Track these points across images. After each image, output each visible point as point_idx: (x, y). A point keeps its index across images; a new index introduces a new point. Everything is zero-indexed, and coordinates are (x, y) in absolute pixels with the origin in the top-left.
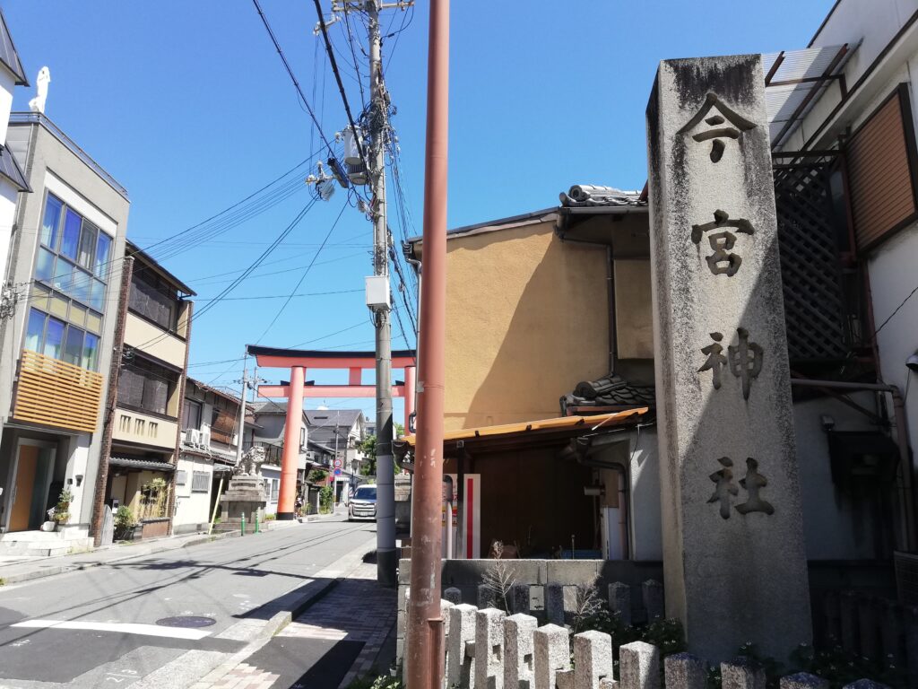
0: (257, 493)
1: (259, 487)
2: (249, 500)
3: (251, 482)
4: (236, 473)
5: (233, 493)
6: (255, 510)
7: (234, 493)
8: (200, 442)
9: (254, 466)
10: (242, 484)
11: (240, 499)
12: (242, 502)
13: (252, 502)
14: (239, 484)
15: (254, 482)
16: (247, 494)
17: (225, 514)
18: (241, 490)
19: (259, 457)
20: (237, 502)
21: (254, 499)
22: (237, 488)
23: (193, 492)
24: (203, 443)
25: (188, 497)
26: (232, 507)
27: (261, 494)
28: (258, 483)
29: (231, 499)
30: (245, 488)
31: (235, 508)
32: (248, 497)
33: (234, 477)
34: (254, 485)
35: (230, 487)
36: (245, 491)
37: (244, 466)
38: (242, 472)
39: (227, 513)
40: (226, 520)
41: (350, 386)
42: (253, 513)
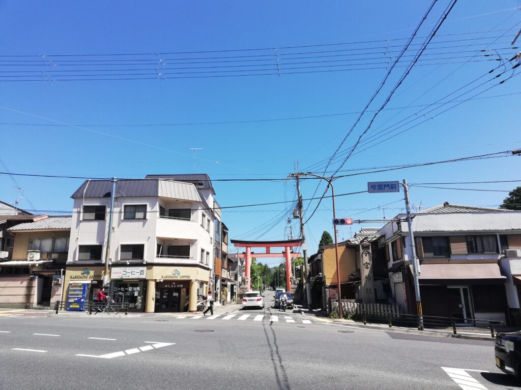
37: (243, 283)
41: (266, 253)
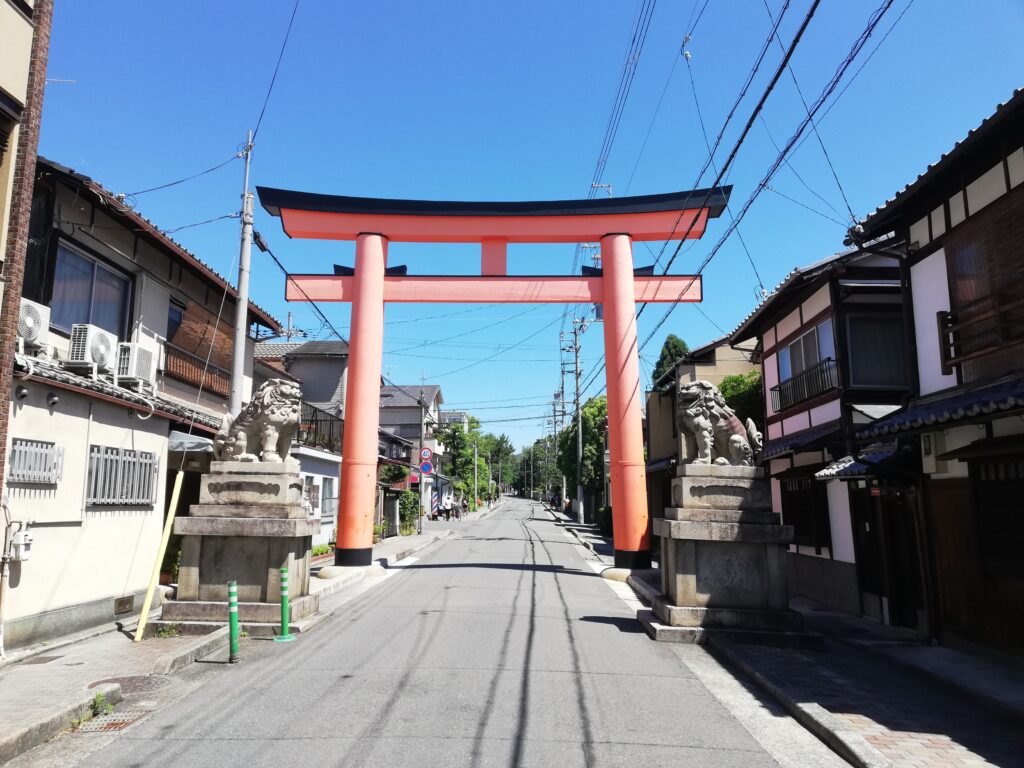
0: (282, 511)
1: (288, 495)
2: (258, 531)
3: (266, 480)
4: (221, 454)
5: (212, 514)
6: (280, 562)
7: (215, 511)
8: (123, 369)
9: (273, 435)
10: (238, 487)
11: (232, 531)
12: (240, 537)
13: (268, 540)
14: (230, 487)
15: (272, 480)
16: (255, 515)
17: (190, 575)
18: (237, 504)
19: (286, 410)
20: (225, 538)
21: (272, 530)
22: (225, 496)
23: (94, 507)
24: (132, 373)
25: (78, 524)
26: (210, 553)
27: (294, 513)
28: (285, 483)
29: (206, 528)
30: (248, 496)
31: (218, 556)
32: (257, 524)
33: (214, 466)
34: (274, 489)
35: (205, 494)
36: (248, 505)
37: (242, 435)
38: (238, 450)
39: (195, 571)
40: (192, 592)
41: (484, 277)
42: (273, 572)
